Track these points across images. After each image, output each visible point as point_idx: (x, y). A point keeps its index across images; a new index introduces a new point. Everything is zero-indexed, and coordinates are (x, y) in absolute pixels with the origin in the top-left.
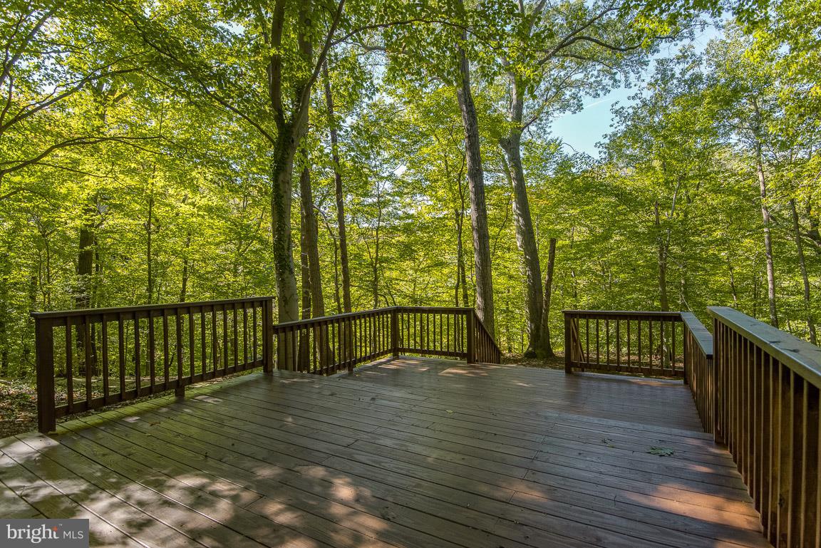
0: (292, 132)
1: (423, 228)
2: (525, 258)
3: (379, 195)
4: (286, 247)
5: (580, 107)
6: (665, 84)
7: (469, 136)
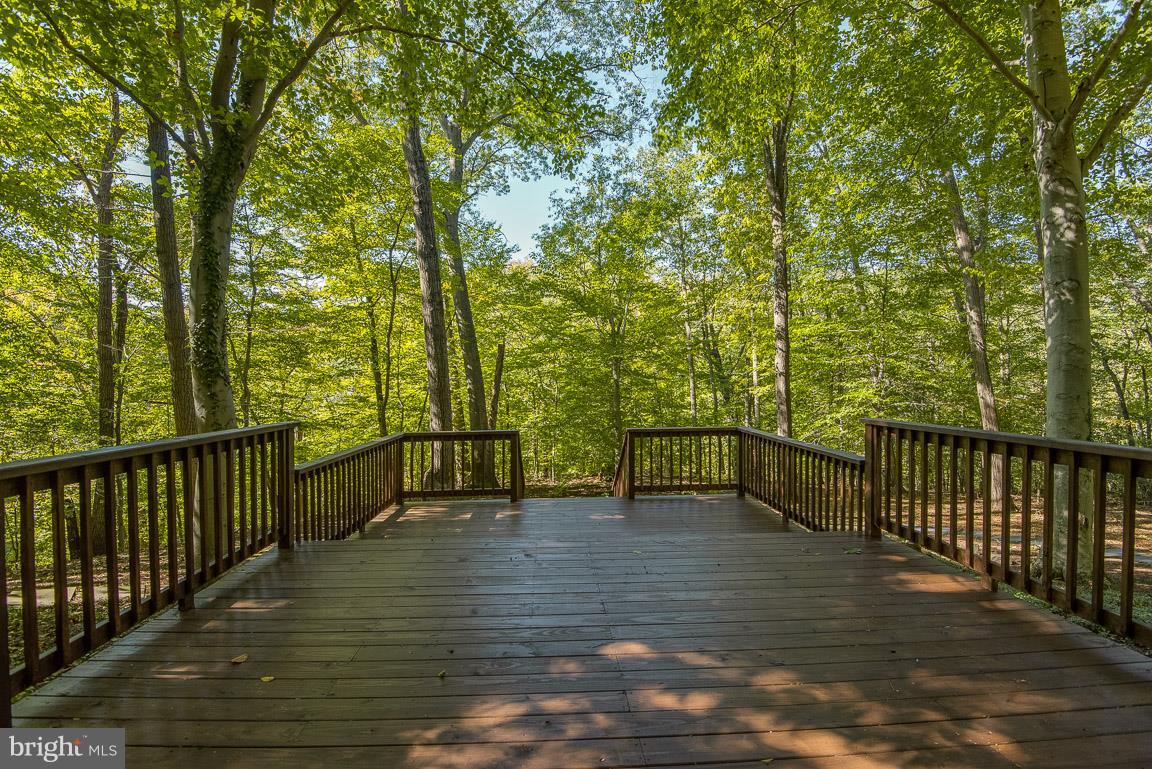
0: (242, 150)
1: (322, 318)
2: (466, 367)
3: (252, 263)
4: (219, 340)
5: (506, 189)
6: (601, 183)
7: (420, 202)
